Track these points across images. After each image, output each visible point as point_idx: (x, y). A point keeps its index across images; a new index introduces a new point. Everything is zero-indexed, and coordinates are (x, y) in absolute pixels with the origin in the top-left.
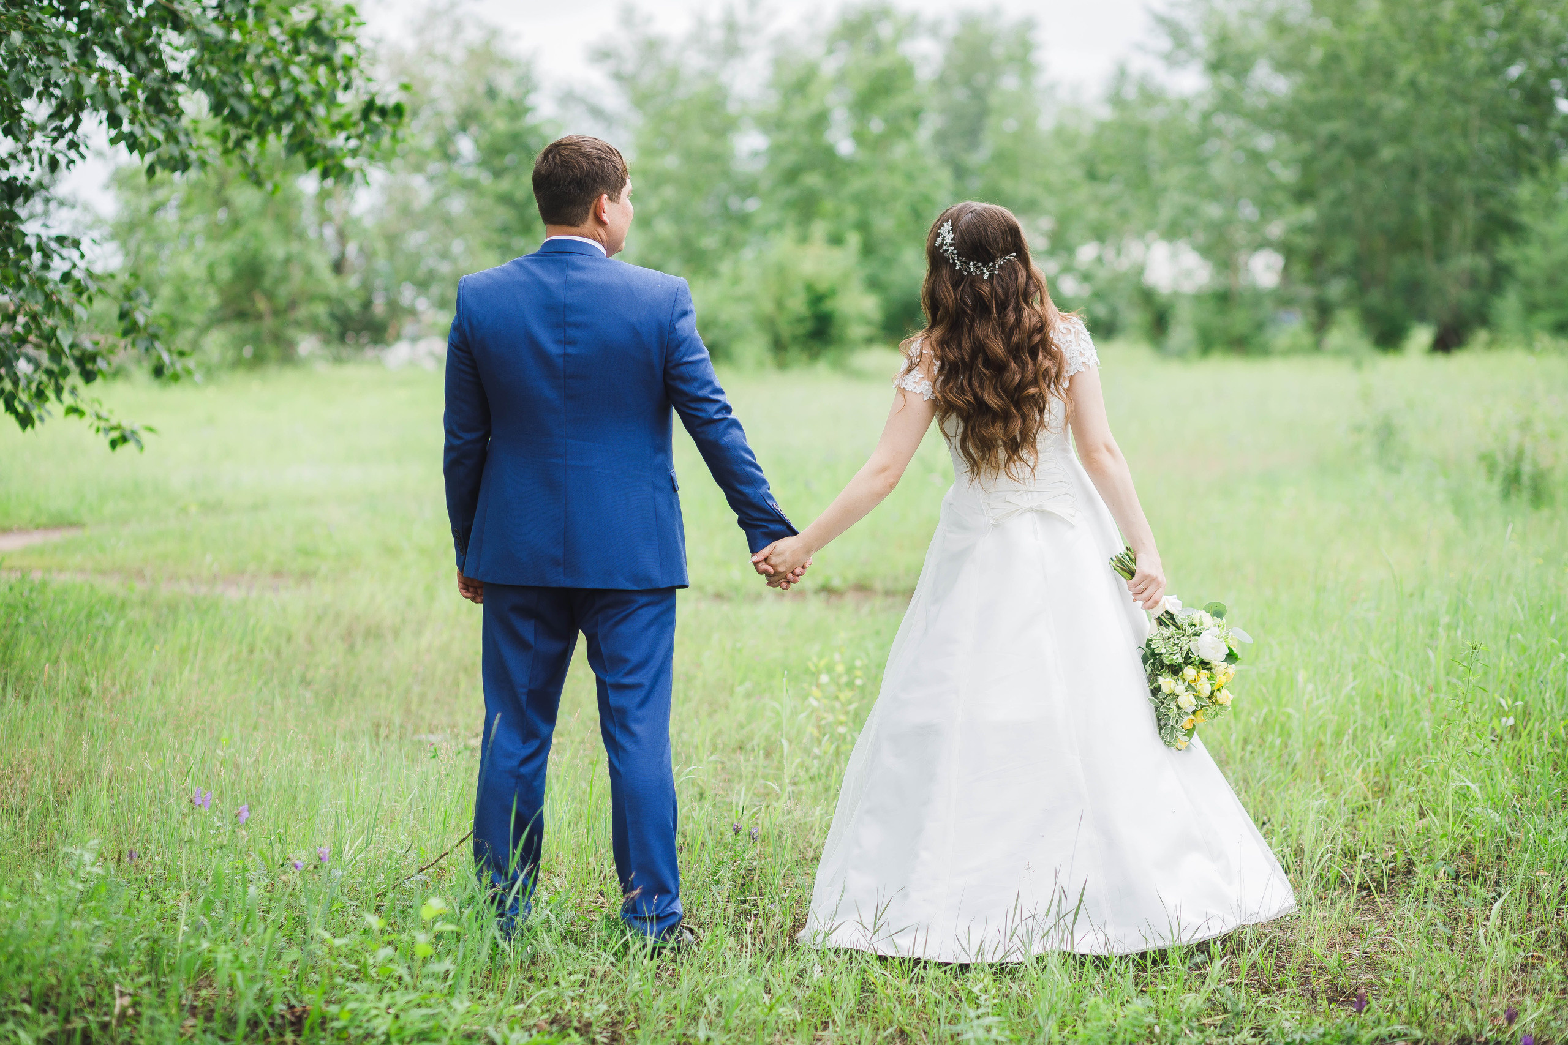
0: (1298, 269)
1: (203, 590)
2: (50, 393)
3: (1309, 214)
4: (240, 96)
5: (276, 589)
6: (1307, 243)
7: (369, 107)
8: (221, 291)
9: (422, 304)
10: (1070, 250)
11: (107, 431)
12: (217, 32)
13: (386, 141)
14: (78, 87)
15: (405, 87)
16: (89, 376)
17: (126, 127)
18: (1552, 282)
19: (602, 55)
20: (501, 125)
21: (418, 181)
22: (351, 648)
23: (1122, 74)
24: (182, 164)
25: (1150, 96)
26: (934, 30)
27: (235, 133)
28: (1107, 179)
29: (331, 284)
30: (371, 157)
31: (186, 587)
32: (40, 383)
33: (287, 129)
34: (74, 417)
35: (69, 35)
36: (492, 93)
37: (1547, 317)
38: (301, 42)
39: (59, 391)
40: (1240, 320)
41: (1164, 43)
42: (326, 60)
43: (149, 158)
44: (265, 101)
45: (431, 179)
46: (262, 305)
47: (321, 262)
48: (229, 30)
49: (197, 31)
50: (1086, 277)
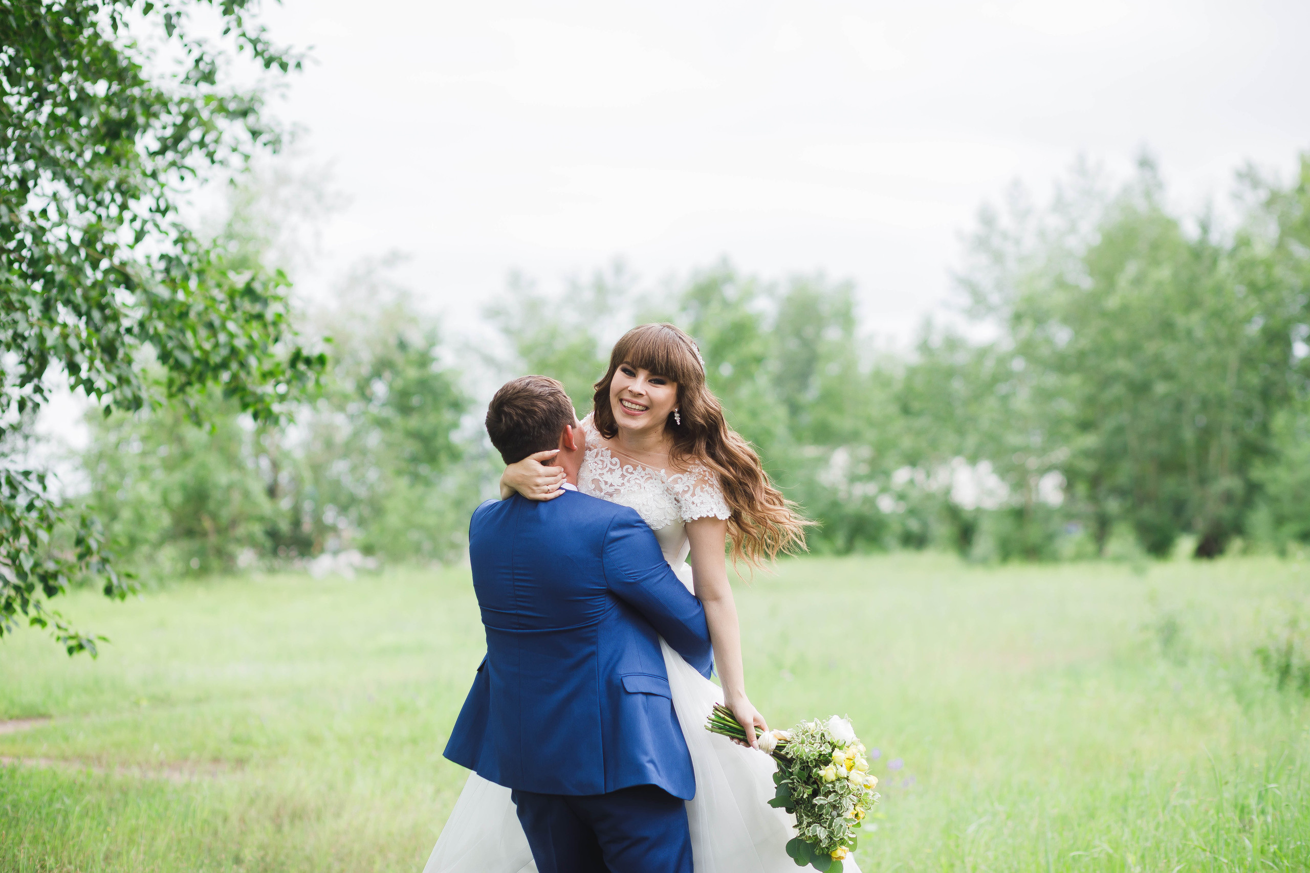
0: (1081, 489)
1: (152, 775)
2: (17, 606)
3: (1090, 441)
4: (184, 348)
5: (214, 775)
6: (1089, 466)
7: (296, 357)
8: (172, 511)
9: (343, 524)
10: (887, 474)
11: (66, 639)
12: (164, 292)
13: (310, 385)
14: (41, 339)
15: (328, 340)
16: (51, 591)
17: (84, 374)
18: (1297, 498)
19: (493, 313)
20: (412, 373)
21: (340, 419)
22: (279, 829)
23: (928, 325)
24: (136, 403)
25: (953, 344)
26: (770, 290)
27: (180, 378)
28: (919, 414)
29: (265, 505)
30: (298, 400)
31: (136, 773)
32: (9, 597)
33: (225, 376)
34: (37, 627)
35: (34, 294)
36: (403, 346)
37: (1293, 528)
38: (238, 300)
39: (25, 603)
40: (1034, 533)
41: (964, 300)
42: (259, 317)
43: (107, 399)
44: (206, 353)
45: (352, 418)
46: (207, 524)
47: (257, 488)
48: (174, 290)
49: (145, 291)
50: (901, 497)
